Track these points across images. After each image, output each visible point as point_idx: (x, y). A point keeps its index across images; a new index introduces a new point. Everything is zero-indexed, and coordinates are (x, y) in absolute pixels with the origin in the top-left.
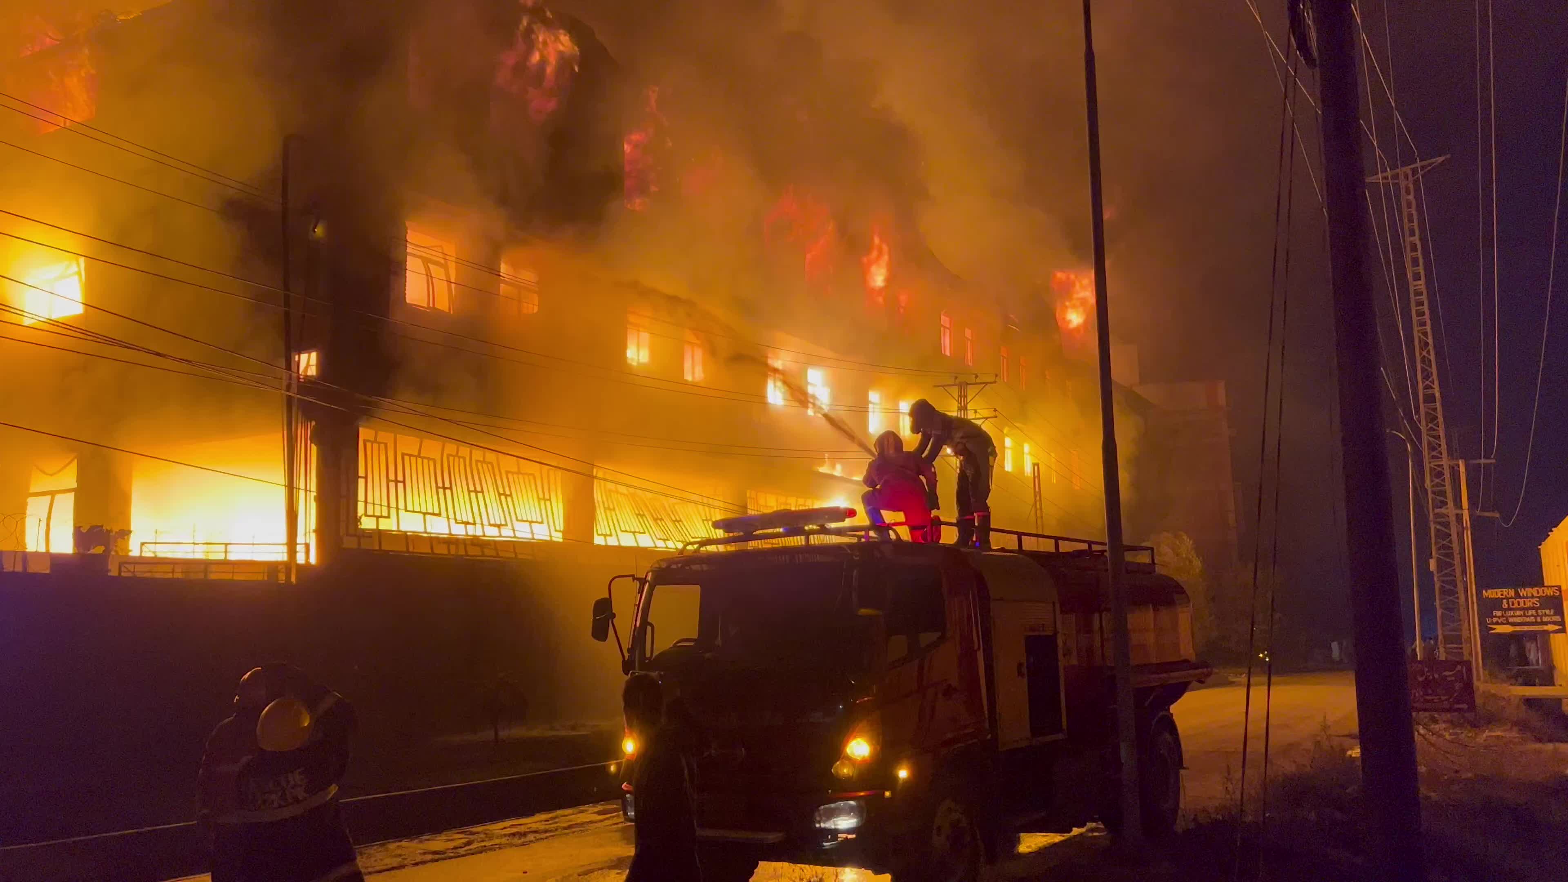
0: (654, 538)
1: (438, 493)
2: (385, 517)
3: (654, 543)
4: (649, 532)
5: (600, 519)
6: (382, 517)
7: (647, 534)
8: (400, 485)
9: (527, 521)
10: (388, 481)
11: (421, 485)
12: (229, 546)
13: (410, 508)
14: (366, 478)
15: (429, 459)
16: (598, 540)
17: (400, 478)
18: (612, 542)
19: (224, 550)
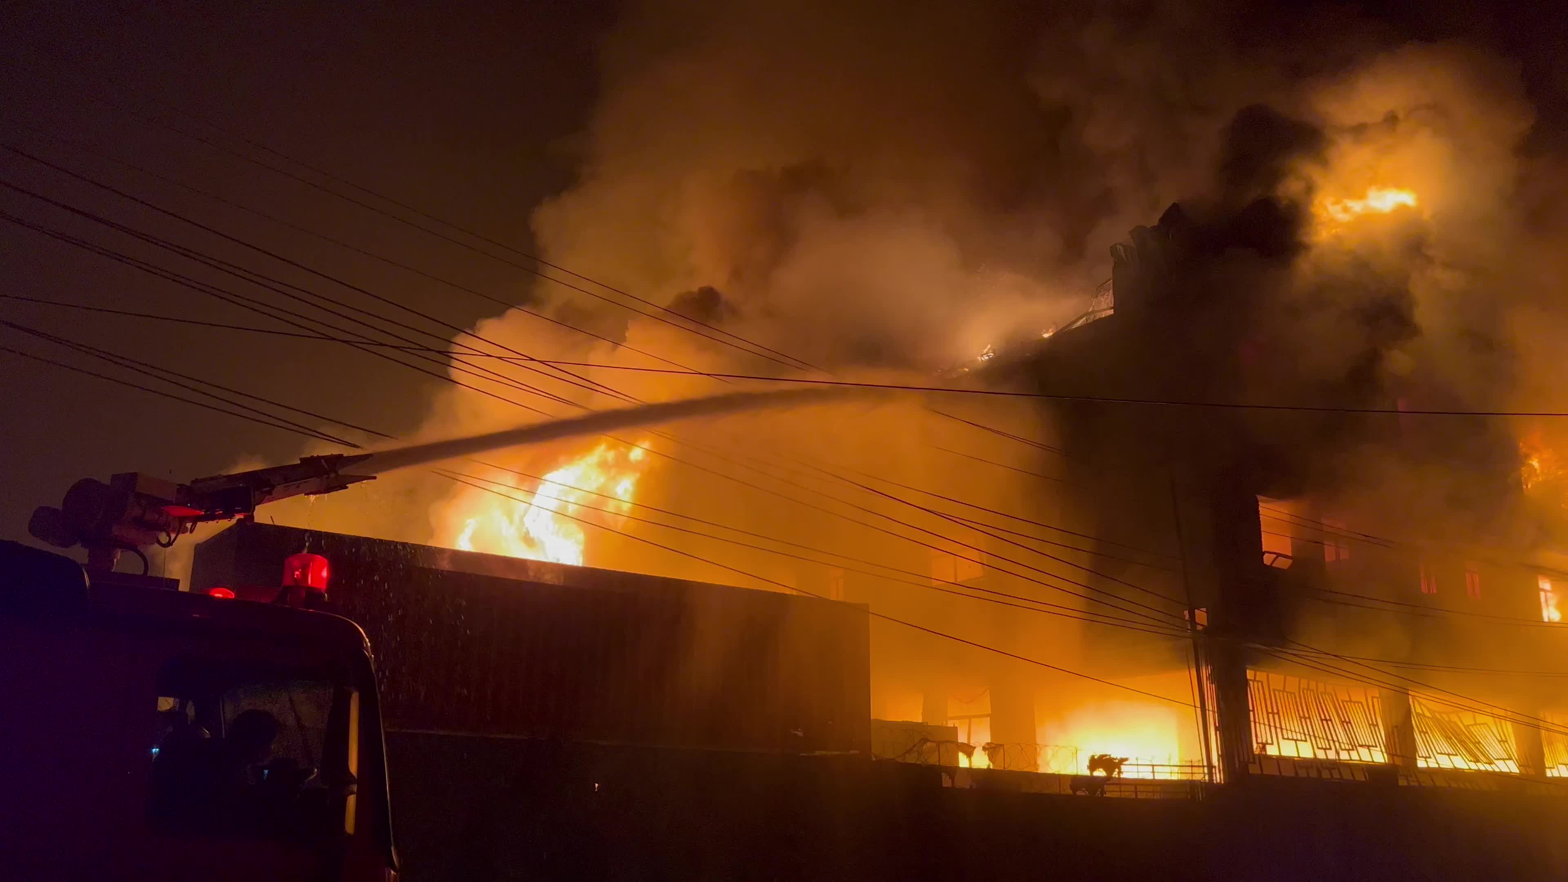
0: (1466, 760)
1: (1301, 722)
2: (1270, 744)
3: (1468, 766)
4: (1460, 754)
5: (1418, 741)
6: (1268, 744)
7: (1459, 756)
8: (1276, 716)
9: (1366, 745)
10: (1268, 713)
11: (1290, 719)
12: (1155, 767)
13: (1286, 737)
14: (1253, 710)
15: (1291, 693)
16: (1421, 764)
17: (1275, 711)
18: (1433, 764)
19: (1151, 771)
